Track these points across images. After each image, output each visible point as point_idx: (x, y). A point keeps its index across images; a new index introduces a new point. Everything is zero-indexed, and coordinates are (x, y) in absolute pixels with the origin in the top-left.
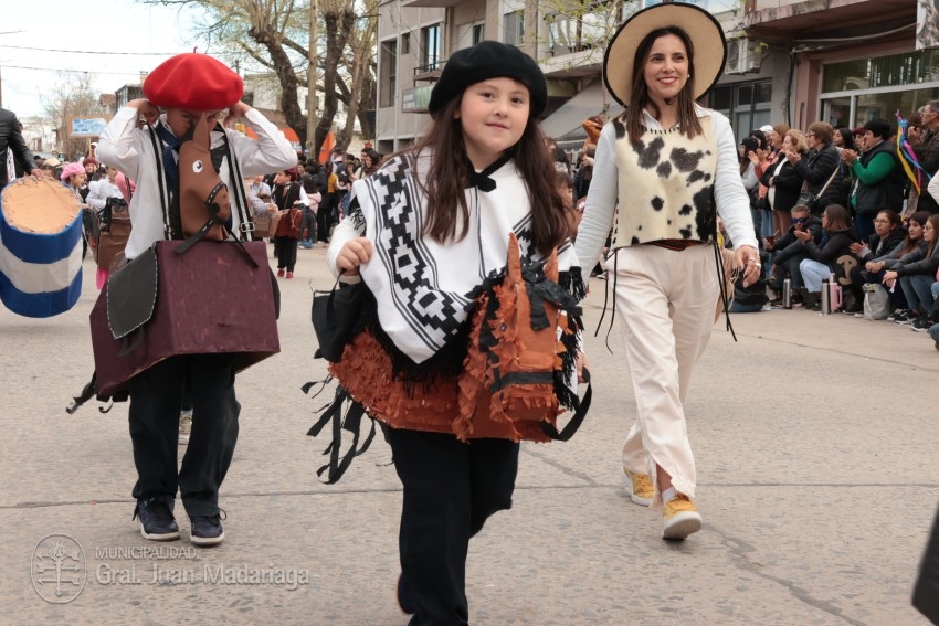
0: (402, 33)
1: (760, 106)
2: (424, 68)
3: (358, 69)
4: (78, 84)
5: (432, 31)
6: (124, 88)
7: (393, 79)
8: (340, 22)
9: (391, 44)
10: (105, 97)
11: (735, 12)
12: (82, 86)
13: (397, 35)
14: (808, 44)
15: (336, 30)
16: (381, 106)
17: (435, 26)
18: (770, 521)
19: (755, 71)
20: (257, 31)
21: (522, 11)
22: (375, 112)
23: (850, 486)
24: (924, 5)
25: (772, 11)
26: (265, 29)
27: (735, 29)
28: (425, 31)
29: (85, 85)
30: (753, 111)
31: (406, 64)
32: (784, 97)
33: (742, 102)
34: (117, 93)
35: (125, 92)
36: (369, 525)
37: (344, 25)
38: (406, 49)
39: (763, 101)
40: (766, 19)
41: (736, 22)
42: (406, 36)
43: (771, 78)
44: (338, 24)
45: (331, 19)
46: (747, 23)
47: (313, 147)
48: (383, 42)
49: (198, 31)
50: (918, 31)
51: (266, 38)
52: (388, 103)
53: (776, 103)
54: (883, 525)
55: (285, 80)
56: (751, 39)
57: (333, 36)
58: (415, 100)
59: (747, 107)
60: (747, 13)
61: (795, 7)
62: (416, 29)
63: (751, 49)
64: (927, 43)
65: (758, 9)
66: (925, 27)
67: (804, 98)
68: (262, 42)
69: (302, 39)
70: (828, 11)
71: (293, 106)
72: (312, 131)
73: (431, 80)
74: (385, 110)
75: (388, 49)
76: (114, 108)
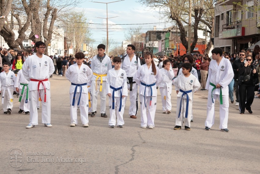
0: (221, 13)
2: (227, 25)
5: (230, 13)
6: (148, 31)
7: (219, 28)
8: (199, 12)
9: (218, 17)
10: (143, 34)
15: (198, 14)
16: (215, 37)
17: (231, 11)
20: (173, 16)
22: (214, 39)
26: (175, 15)
28: (228, 12)
29: (138, 31)
31: (222, 23)
34: (146, 33)
35: (148, 33)
37: (200, 13)
38: (222, 19)
42: (223, 14)
45: (196, 11)
47: (190, 51)
48: (216, 17)
49: (165, 14)
51: (176, 18)
55: (181, 31)
57: (197, 16)
58: (222, 35)
62: (225, 12)
68: (174, 19)
69: (186, 18)
71: (184, 39)
72: (189, 46)
73: (227, 28)
74: (216, 38)
75: (217, 18)
76: (146, 38)
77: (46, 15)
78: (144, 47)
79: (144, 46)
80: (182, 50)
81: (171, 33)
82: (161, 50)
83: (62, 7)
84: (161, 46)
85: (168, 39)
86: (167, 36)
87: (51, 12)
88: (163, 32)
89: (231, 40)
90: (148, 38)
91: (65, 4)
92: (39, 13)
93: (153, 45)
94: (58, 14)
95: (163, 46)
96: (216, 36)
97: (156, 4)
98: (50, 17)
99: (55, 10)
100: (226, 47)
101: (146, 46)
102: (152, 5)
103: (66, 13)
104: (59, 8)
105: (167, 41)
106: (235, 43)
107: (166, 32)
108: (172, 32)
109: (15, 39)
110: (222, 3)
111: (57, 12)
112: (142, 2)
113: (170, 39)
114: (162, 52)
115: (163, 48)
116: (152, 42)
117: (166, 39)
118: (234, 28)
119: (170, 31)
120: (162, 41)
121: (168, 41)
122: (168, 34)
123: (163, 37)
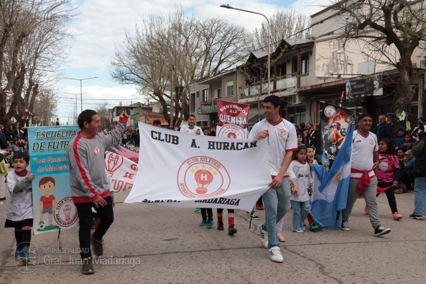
1: (302, 113)
2: (204, 101)
5: (206, 91)
7: (194, 104)
8: (179, 89)
9: (194, 94)
10: (110, 110)
11: (294, 87)
13: (195, 92)
14: (316, 96)
16: (191, 112)
17: (207, 89)
18: (328, 257)
19: (300, 104)
20: (156, 93)
21: (232, 86)
23: (346, 243)
24: (348, 87)
25: (305, 87)
26: (158, 92)
27: (295, 92)
28: (204, 91)
29: (104, 107)
30: (301, 115)
31: (198, 101)
32: (309, 111)
33: (297, 112)
34: (113, 109)
35: (116, 108)
36: (219, 262)
38: (198, 96)
39: (303, 112)
40: (303, 89)
41: (295, 90)
42: (198, 92)
43: (305, 106)
44: (179, 90)
45: (176, 89)
46: (298, 90)
48: (191, 94)
50: (347, 94)
51: (158, 94)
52: (193, 111)
53: (307, 113)
54: (358, 257)
55: (163, 105)
56: (299, 95)
57: (177, 93)
58: (201, 111)
59: (299, 114)
60: (298, 88)
61: (312, 86)
62: (201, 90)
63: (299, 98)
64: (349, 97)
65: (301, 87)
66: (348, 93)
67: (315, 111)
70: (321, 87)
71: (166, 114)
72: (172, 121)
73: (206, 105)
76: (112, 113)
77: (29, 90)
78: (111, 122)
79: (111, 120)
81: (141, 109)
83: (44, 83)
84: (130, 121)
85: (138, 114)
86: (137, 111)
87: (33, 87)
88: (132, 108)
89: (209, 115)
90: (115, 113)
91: (47, 79)
94: (40, 89)
95: (132, 120)
97: (127, 81)
98: (32, 92)
99: (37, 86)
100: (203, 122)
101: (113, 121)
102: (124, 82)
103: (47, 88)
104: (40, 84)
105: (136, 116)
106: (212, 118)
107: (135, 108)
108: (143, 108)
109: (7, 113)
110: (200, 82)
112: (114, 80)
113: (140, 114)
114: (131, 126)
115: (132, 123)
117: (136, 114)
118: (211, 105)
119: (140, 107)
120: (133, 115)
121: (138, 116)
122: (138, 109)
123: (132, 112)
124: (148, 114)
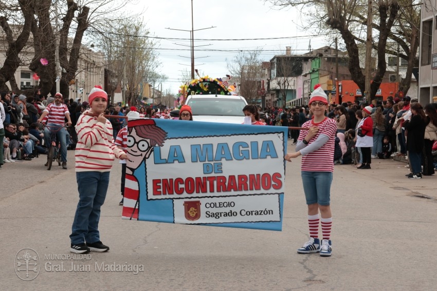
3: (414, 39)
4: (249, 57)
6: (273, 59)
8: (389, 11)
10: (265, 64)
12: (251, 57)
13: (433, 17)
15: (387, 17)
16: (422, 65)
20: (332, 21)
22: (418, 69)
26: (338, 19)
29: (253, 57)
34: (271, 61)
35: (275, 60)
37: (391, 13)
48: (423, 22)
51: (338, 25)
52: (427, 62)
68: (335, 28)
71: (356, 68)
72: (368, 85)
74: (424, 67)
75: (427, 26)
76: (270, 71)
77: (68, 19)
78: (266, 90)
79: (266, 86)
80: (347, 94)
82: (302, 94)
83: (99, 4)
84: (302, 87)
85: (317, 73)
86: (316, 65)
87: (76, 13)
88: (306, 59)
90: (274, 72)
92: (52, 15)
93: (286, 84)
94: (92, 17)
95: (305, 86)
96: (423, 63)
98: (74, 24)
99: (86, 10)
101: (271, 87)
103: (106, 16)
104: (92, 6)
105: (315, 75)
107: (313, 58)
108: (329, 59)
111: (89, 14)
113: (321, 72)
114: (304, 98)
115: (306, 91)
116: (283, 78)
117: (313, 71)
119: (321, 55)
120: (305, 76)
121: (317, 76)
122: (317, 61)
123: (307, 68)
124: (334, 70)
